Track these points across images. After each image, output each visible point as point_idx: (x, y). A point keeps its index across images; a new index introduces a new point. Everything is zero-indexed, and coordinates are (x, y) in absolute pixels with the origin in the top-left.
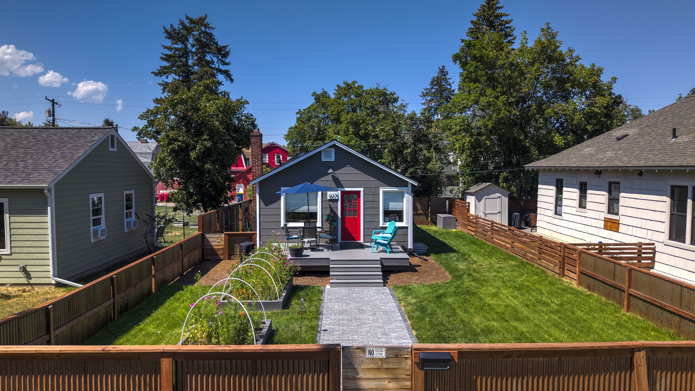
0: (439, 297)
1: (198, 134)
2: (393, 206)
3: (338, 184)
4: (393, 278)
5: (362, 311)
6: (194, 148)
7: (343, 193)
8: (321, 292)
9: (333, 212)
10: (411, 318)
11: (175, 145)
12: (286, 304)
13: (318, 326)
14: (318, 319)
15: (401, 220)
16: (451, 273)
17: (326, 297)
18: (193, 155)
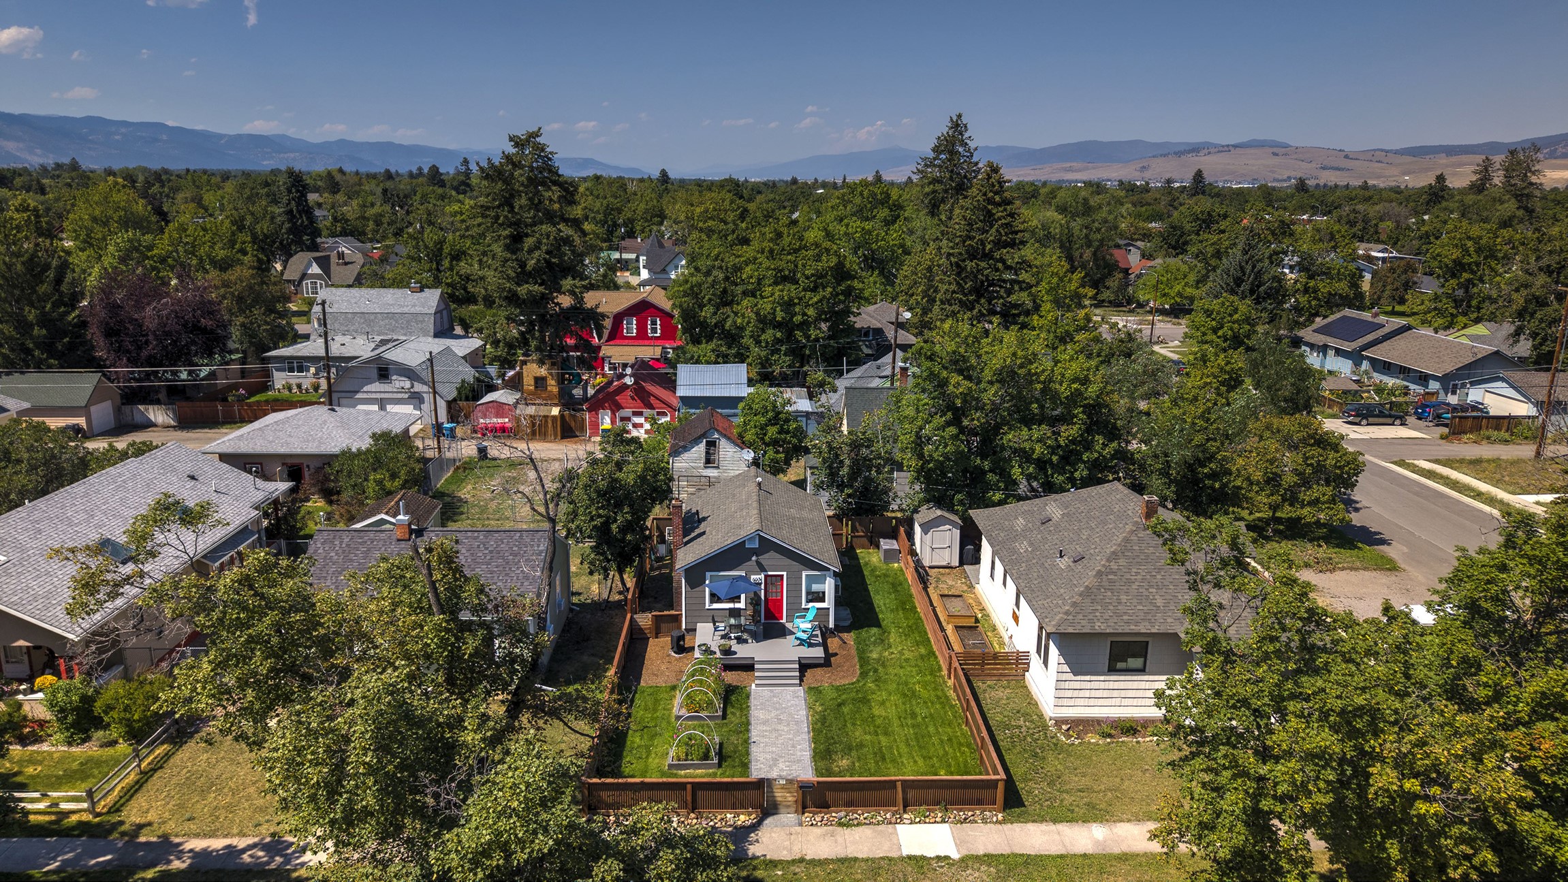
0: (839, 705)
1: (619, 505)
2: (816, 587)
3: (762, 568)
4: (809, 673)
5: (780, 721)
6: (615, 521)
7: (766, 576)
8: (748, 696)
9: (757, 595)
10: (814, 730)
11: (598, 522)
12: (724, 717)
13: (749, 738)
14: (748, 731)
15: (823, 600)
16: (861, 666)
17: (753, 702)
18: (614, 526)
